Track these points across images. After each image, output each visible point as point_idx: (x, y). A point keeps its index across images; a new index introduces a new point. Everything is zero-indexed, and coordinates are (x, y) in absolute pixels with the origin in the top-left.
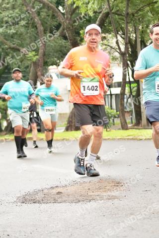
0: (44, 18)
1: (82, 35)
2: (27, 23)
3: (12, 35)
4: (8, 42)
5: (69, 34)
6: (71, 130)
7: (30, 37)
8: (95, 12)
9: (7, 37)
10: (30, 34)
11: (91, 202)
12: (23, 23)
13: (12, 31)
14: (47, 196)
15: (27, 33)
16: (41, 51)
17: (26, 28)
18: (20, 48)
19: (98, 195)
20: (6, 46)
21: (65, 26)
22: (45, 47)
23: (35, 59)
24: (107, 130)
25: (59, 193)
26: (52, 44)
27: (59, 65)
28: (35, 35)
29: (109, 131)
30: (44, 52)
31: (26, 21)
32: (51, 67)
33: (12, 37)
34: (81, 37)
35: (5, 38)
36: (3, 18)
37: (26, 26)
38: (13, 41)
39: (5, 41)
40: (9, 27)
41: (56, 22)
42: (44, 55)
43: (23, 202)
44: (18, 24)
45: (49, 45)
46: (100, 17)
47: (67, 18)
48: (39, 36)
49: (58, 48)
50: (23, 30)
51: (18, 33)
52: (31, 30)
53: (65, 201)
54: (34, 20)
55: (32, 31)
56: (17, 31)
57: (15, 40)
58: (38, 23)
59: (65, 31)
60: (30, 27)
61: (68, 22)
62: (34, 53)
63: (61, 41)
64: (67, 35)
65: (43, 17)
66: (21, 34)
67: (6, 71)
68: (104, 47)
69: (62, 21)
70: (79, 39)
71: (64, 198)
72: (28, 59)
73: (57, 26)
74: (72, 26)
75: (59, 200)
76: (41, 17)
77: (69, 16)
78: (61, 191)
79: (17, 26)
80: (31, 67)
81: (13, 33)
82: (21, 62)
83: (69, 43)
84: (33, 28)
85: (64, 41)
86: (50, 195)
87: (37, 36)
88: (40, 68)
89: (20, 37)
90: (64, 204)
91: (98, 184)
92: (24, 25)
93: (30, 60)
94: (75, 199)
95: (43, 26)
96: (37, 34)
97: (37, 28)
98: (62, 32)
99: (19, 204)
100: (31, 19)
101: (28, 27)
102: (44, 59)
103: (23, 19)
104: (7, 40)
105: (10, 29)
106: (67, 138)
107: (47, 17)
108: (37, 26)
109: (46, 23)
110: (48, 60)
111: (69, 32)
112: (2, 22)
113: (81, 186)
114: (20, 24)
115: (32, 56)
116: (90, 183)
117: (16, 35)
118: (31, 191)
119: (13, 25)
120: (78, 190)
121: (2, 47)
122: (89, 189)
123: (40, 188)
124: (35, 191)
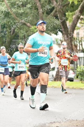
0: (43, 4)
1: (67, 16)
3: (21, 14)
4: (18, 19)
5: (60, 15)
6: (58, 81)
7: (33, 16)
8: (78, 1)
9: (17, 15)
10: (33, 14)
12: (29, 6)
13: (21, 11)
15: (31, 13)
17: (31, 10)
18: (26, 23)
20: (17, 21)
21: (58, 10)
24: (82, 83)
26: (47, 21)
28: (36, 14)
29: (83, 83)
31: (31, 4)
34: (66, 17)
35: (16, 16)
36: (16, 2)
38: (22, 18)
40: (19, 8)
44: (25, 6)
46: (81, 4)
47: (59, 4)
48: (39, 15)
50: (28, 11)
51: (25, 13)
54: (36, 4)
55: (35, 12)
56: (25, 11)
57: (23, 17)
58: (39, 7)
59: (57, 13)
61: (59, 7)
63: (53, 20)
65: (42, 2)
66: (27, 14)
67: (15, 37)
68: (82, 25)
69: (56, 6)
72: (31, 31)
73: (52, 9)
74: (62, 10)
76: (41, 2)
77: (61, 3)
78: (58, 126)
79: (25, 8)
81: (22, 13)
82: (26, 32)
84: (35, 10)
87: (38, 15)
89: (26, 15)
92: (29, 8)
93: (33, 31)
96: (37, 14)
97: (38, 10)
98: (55, 13)
100: (34, 4)
101: (32, 9)
103: (29, 3)
104: (17, 17)
105: (20, 10)
106: (56, 86)
107: (45, 3)
111: (60, 14)
112: (15, 5)
113: (71, 123)
114: (27, 7)
115: (34, 28)
116: (77, 121)
117: (24, 14)
118: (38, 124)
119: (22, 7)
120: (70, 125)
121: (14, 21)
122: (77, 126)
123: (43, 123)
124: (40, 124)
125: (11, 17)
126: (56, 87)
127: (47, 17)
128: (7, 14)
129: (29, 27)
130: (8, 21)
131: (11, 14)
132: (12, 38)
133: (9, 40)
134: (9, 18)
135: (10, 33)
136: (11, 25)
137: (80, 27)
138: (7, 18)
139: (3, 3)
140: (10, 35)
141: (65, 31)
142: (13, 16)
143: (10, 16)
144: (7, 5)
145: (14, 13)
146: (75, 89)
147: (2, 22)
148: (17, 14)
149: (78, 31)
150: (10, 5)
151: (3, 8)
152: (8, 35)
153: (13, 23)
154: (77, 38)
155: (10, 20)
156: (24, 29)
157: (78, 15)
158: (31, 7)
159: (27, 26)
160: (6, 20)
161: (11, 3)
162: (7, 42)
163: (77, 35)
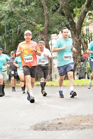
1: (74, 12)
2: (36, 4)
4: (23, 18)
5: (65, 11)
7: (38, 14)
10: (38, 11)
11: (82, 130)
12: (33, 4)
13: (25, 10)
14: (51, 126)
15: (36, 11)
16: (46, 24)
17: (36, 8)
19: (87, 125)
20: (22, 20)
21: (63, 6)
22: (49, 21)
23: (41, 29)
25: (60, 123)
26: (53, 19)
27: (58, 34)
28: (42, 12)
30: (48, 24)
31: (35, 2)
32: (53, 35)
33: (26, 14)
34: (74, 14)
36: (19, 0)
37: (35, 6)
39: (21, 17)
40: (23, 7)
41: (57, 3)
42: (48, 26)
43: (35, 130)
44: (30, 4)
45: (52, 19)
48: (44, 13)
49: (58, 21)
50: (33, 9)
52: (39, 9)
53: (64, 129)
54: (41, 2)
56: (29, 10)
57: (27, 16)
58: (44, 4)
59: (63, 9)
60: (38, 7)
61: (65, 3)
62: (41, 25)
63: (59, 17)
64: (64, 12)
66: (32, 12)
67: (22, 38)
68: (91, 20)
70: (72, 15)
71: (63, 127)
72: (37, 30)
74: (68, 6)
75: (60, 128)
78: (61, 122)
80: (39, 35)
81: (26, 11)
82: (32, 31)
83: (66, 18)
84: (40, 7)
85: (62, 16)
86: (53, 125)
88: (45, 36)
90: (63, 131)
91: (87, 117)
94: (71, 127)
95: (47, 6)
97: (43, 8)
98: (61, 10)
99: (32, 131)
100: (39, 1)
102: (48, 29)
105: (25, 8)
108: (43, 6)
109: (50, 4)
110: (51, 30)
112: (19, 3)
113: (75, 119)
114: (31, 5)
115: (40, 27)
116: (82, 117)
117: (28, 12)
118: (40, 122)
119: (26, 5)
120: (73, 121)
121: (19, 21)
122: (81, 121)
123: (46, 120)
124: (43, 122)
125: (15, 17)
126: (65, 86)
127: (53, 14)
128: (11, 14)
129: (35, 26)
130: (12, 20)
131: (15, 14)
132: (18, 38)
133: (15, 40)
134: (14, 17)
135: (15, 34)
136: (16, 25)
137: (89, 23)
138: (12, 18)
139: (6, 3)
140: (16, 35)
141: (72, 27)
142: (18, 15)
143: (14, 15)
144: (10, 4)
145: (18, 12)
146: (85, 86)
147: (6, 22)
148: (21, 13)
149: (87, 27)
150: (13, 4)
151: (6, 8)
152: (13, 36)
153: (18, 23)
154: (86, 35)
155: (14, 20)
156: (30, 28)
157: (85, 10)
158: (36, 5)
159: (33, 25)
160: (10, 20)
161: (14, 2)
162: (13, 43)
163: (86, 31)
